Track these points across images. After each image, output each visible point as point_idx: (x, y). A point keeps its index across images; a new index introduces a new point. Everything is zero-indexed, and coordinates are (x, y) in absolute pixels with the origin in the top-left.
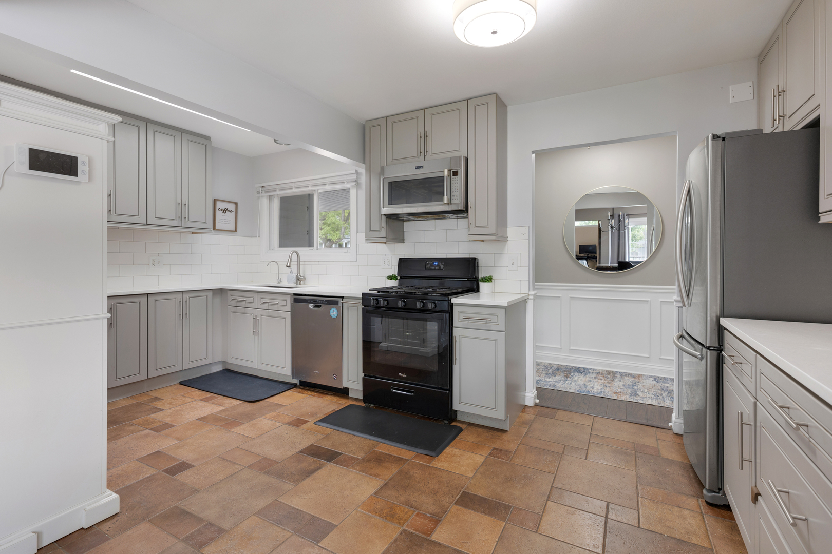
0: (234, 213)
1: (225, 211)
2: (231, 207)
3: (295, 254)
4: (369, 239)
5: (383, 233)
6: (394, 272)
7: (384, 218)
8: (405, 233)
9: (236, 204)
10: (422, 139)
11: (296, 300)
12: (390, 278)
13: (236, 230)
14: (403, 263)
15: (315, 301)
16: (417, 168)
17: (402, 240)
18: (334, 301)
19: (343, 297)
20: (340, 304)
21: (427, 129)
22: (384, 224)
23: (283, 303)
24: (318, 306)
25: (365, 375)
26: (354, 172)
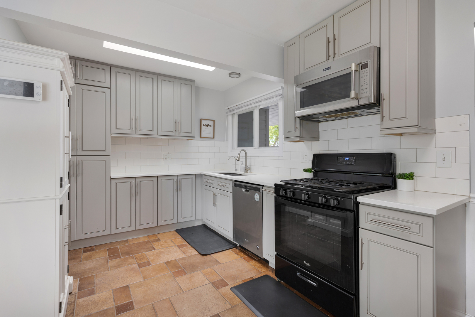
0: (212, 127)
1: (207, 126)
2: (211, 123)
3: (243, 152)
4: (287, 138)
5: (298, 133)
6: (310, 166)
7: (298, 120)
8: (320, 133)
9: (214, 121)
10: (331, 44)
11: (235, 185)
12: (306, 171)
13: (214, 138)
14: (318, 158)
15: (245, 187)
16: (324, 70)
17: (317, 139)
18: (257, 188)
19: (263, 186)
20: (261, 191)
21: (336, 33)
22: (298, 126)
23: (228, 186)
24: (247, 191)
25: (277, 254)
26: (280, 88)
